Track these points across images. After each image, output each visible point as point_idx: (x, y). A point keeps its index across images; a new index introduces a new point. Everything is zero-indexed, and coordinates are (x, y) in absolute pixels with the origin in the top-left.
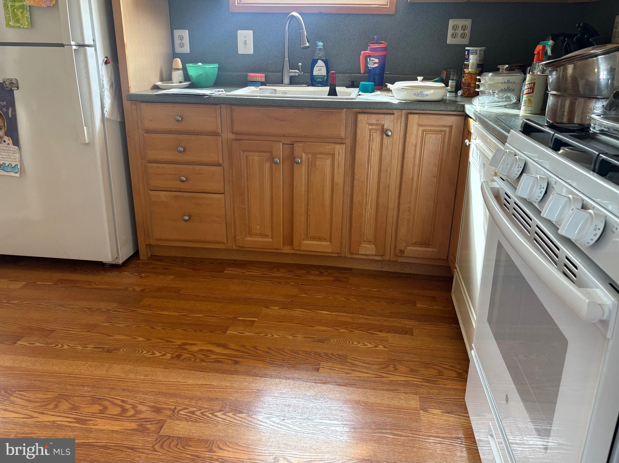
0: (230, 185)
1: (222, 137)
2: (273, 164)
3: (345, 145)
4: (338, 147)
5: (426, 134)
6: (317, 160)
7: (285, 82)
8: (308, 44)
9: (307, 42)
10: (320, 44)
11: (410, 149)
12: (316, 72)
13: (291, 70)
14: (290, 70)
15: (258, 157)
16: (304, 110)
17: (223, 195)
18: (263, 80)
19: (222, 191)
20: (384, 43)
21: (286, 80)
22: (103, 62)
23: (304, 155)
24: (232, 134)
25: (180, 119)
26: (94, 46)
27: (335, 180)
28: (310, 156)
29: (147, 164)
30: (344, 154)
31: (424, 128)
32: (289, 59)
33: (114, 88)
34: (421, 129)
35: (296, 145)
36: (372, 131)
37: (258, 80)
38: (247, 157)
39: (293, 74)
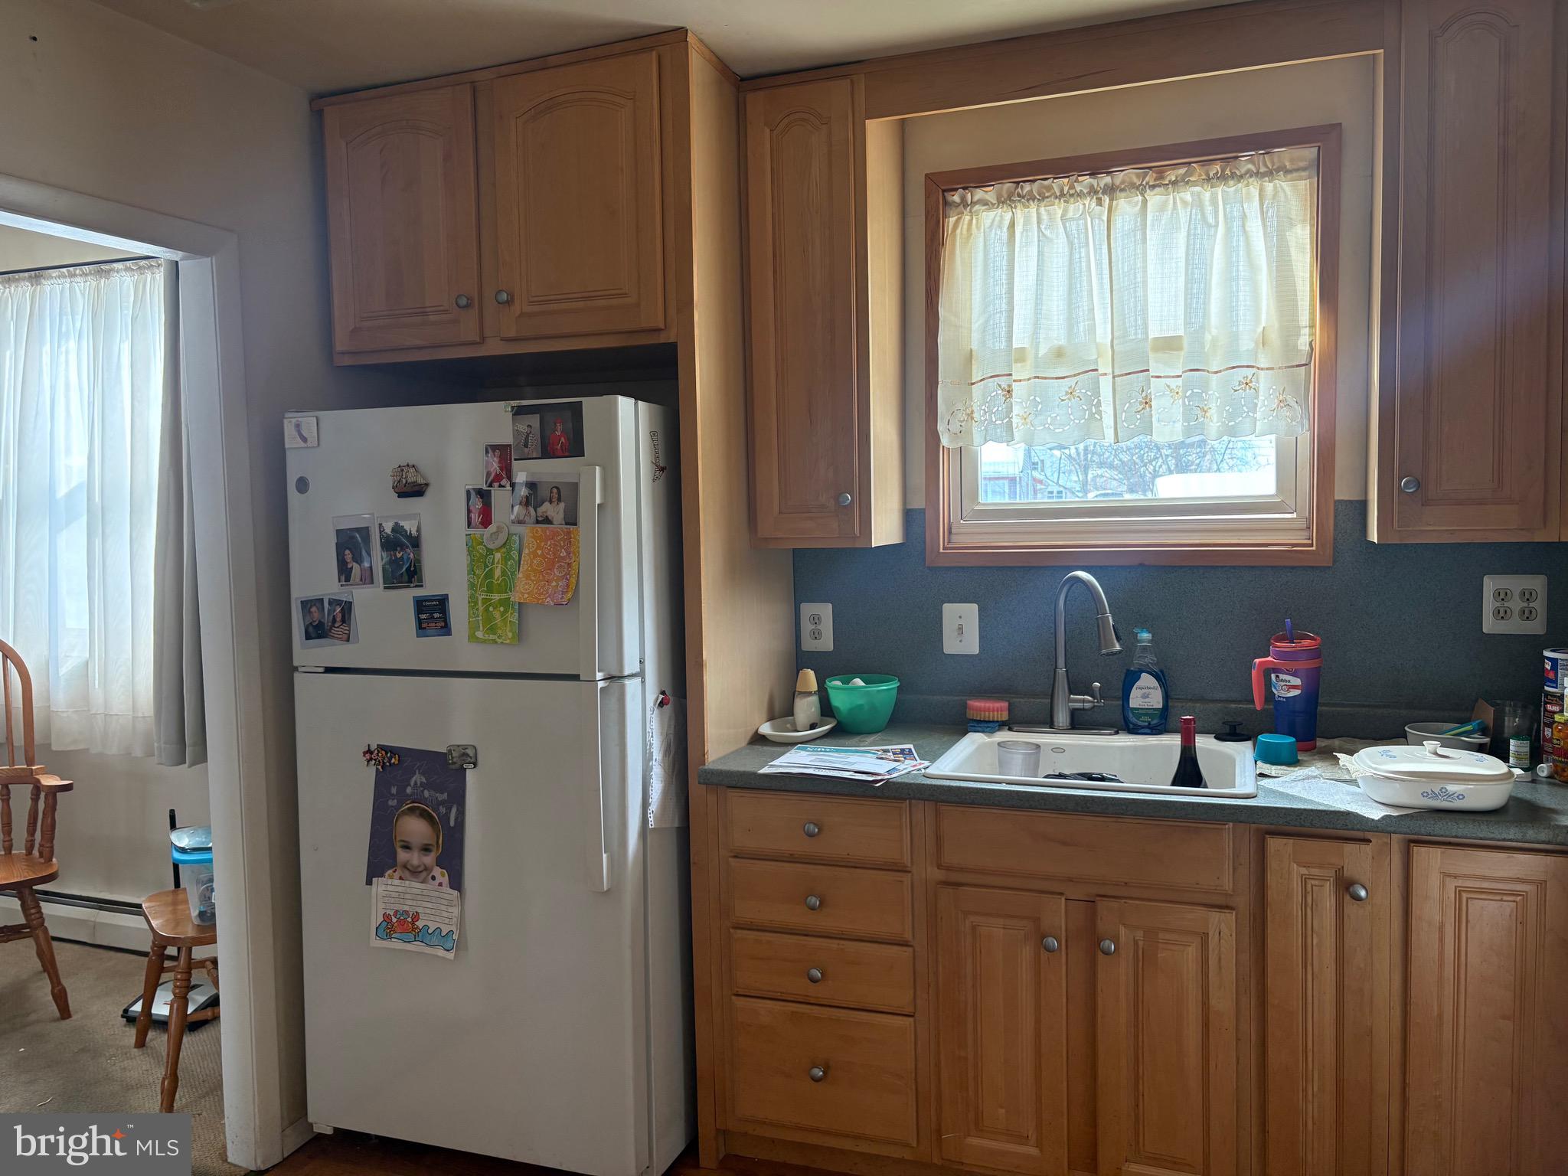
0: (928, 993)
1: (912, 875)
2: (1042, 951)
3: (1234, 913)
4: (1215, 916)
5: (1467, 899)
6: (1160, 945)
7: (1058, 723)
8: (1118, 648)
9: (1115, 641)
10: (1145, 636)
11: (1424, 938)
12: (1136, 700)
13: (1074, 694)
14: (1072, 696)
15: (1002, 931)
16: (1120, 820)
17: (911, 1019)
18: (1005, 717)
19: (909, 1010)
20: (1312, 638)
21: (1062, 717)
22: (655, 705)
23: (1123, 930)
24: (938, 868)
25: (816, 830)
26: (641, 674)
27: (1213, 1002)
28: (1139, 935)
29: (731, 930)
30: (1234, 934)
31: (1460, 882)
32: (1067, 671)
33: (671, 756)
34: (1451, 884)
35: (1102, 906)
36: (1310, 883)
37: (993, 717)
38: (974, 928)
39: (1079, 705)
